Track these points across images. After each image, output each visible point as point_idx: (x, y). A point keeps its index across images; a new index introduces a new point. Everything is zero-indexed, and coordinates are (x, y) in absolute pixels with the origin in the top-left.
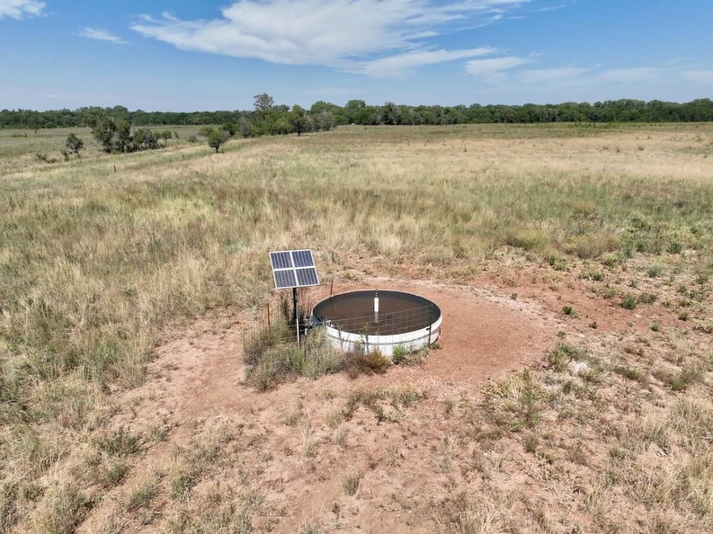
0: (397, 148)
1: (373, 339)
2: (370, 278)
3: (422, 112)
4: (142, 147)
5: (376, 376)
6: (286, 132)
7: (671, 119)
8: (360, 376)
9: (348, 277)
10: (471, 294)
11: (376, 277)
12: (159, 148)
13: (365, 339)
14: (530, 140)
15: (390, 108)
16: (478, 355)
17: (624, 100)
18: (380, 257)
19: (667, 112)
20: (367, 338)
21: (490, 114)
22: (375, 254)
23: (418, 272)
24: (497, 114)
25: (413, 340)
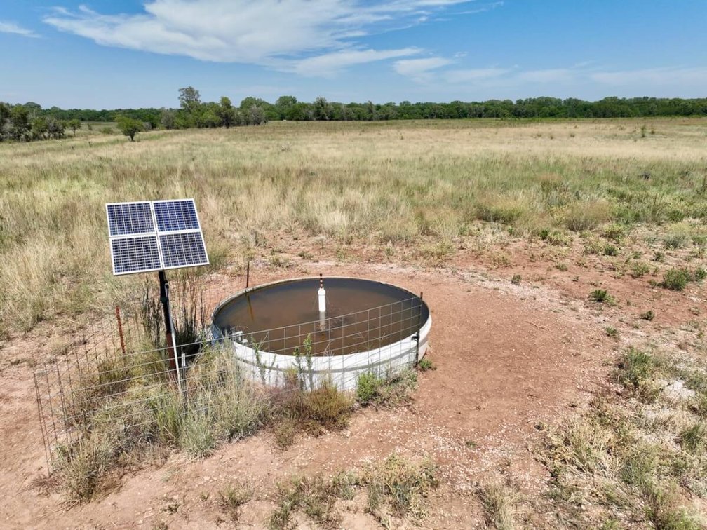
0: (331, 137)
1: (320, 363)
2: (310, 264)
3: (354, 108)
4: (45, 137)
5: (329, 437)
6: (214, 126)
7: (586, 114)
8: (298, 438)
9: (278, 264)
10: (456, 279)
11: (317, 262)
12: (66, 138)
13: (304, 364)
14: (464, 130)
15: (321, 105)
16: (499, 377)
17: (542, 98)
18: (322, 237)
19: (582, 108)
20: (309, 361)
21: (420, 111)
22: (315, 234)
23: (374, 254)
24: (427, 111)
25: (391, 359)
